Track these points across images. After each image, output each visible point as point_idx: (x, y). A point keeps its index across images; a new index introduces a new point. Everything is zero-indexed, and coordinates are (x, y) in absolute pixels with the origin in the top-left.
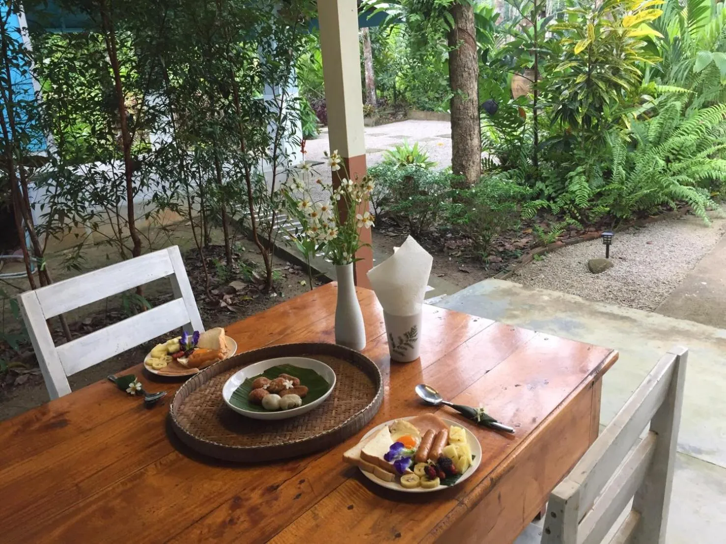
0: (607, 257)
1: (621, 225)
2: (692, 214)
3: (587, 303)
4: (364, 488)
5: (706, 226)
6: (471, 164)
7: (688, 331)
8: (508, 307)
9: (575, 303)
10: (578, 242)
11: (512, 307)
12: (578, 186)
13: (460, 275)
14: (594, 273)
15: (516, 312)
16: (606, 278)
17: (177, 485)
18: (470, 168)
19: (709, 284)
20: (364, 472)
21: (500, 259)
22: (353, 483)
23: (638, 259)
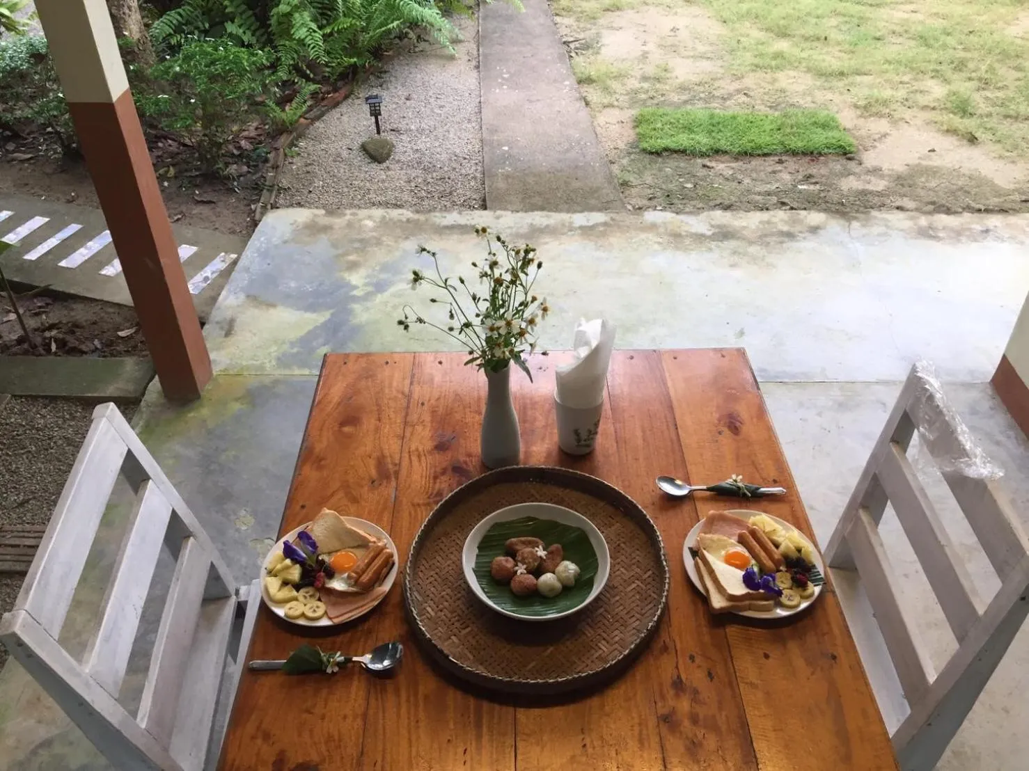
0: (378, 132)
1: (361, 75)
2: (425, 41)
3: (422, 217)
4: (751, 628)
5: (452, 58)
6: (127, 11)
7: (547, 226)
8: (334, 252)
9: (408, 221)
10: (323, 114)
11: (340, 251)
12: (305, 30)
13: (205, 210)
14: (380, 163)
15: (352, 258)
16: (397, 166)
17: (584, 746)
18: (126, 18)
19: (510, 148)
20: (741, 614)
21: (245, 168)
22: (733, 629)
23: (413, 127)
